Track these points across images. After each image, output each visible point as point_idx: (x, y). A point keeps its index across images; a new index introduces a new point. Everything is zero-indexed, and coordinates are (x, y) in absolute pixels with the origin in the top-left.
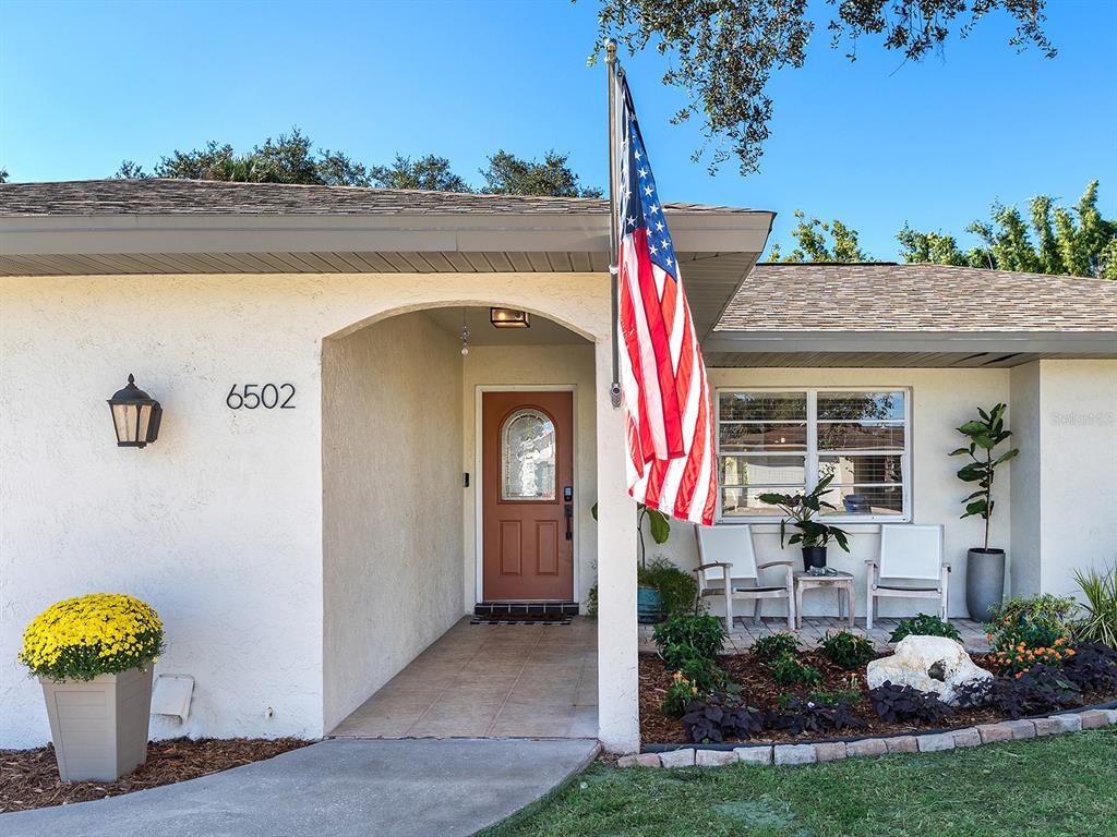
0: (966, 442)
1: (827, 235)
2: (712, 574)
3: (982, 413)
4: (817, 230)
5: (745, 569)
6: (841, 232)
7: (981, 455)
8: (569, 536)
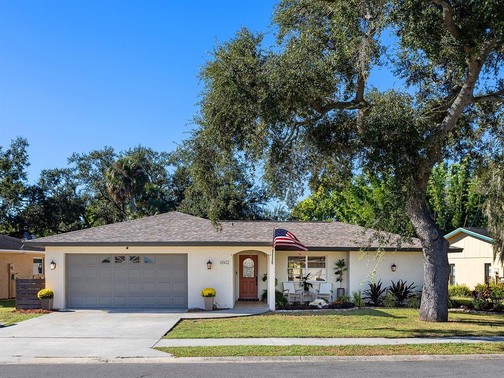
0: (337, 267)
2: (286, 292)
3: (340, 261)
5: (292, 291)
7: (340, 269)
8: (257, 285)
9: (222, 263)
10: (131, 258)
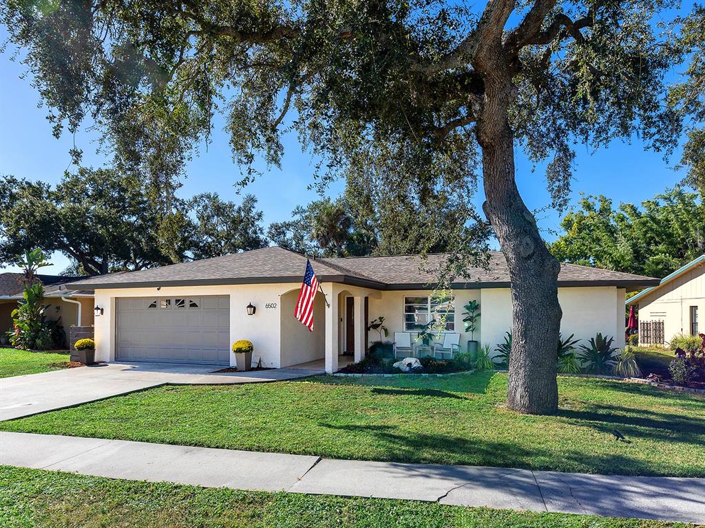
0: (467, 311)
1: (596, 202)
3: (470, 303)
4: (590, 201)
6: (603, 200)
7: (471, 314)
9: (268, 306)
10: (177, 301)
